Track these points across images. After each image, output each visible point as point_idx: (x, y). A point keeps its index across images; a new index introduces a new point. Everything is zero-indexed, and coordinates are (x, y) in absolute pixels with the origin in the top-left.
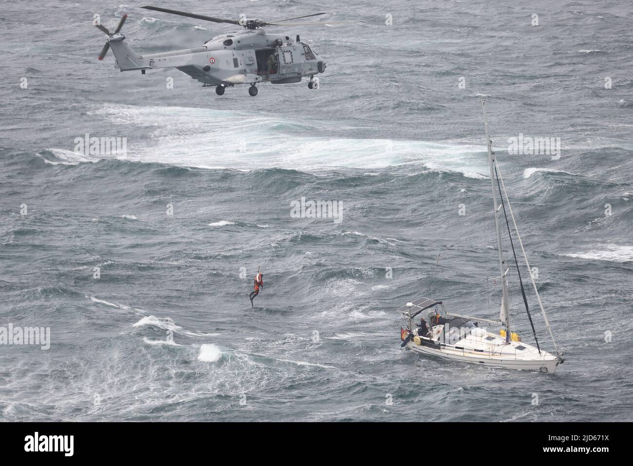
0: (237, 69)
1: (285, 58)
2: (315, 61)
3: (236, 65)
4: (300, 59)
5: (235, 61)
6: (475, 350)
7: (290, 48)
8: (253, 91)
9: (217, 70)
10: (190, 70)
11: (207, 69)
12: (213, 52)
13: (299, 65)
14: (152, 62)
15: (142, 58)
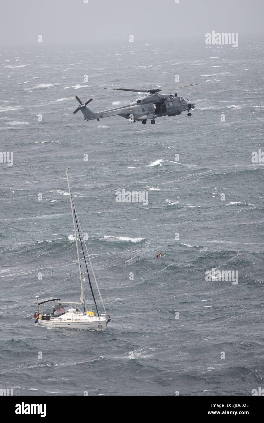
0: (144, 113)
1: (169, 105)
2: (187, 104)
4: (178, 105)
5: (143, 109)
6: (68, 319)
7: (172, 100)
8: (153, 122)
12: (132, 107)
14: (101, 115)
15: (97, 114)
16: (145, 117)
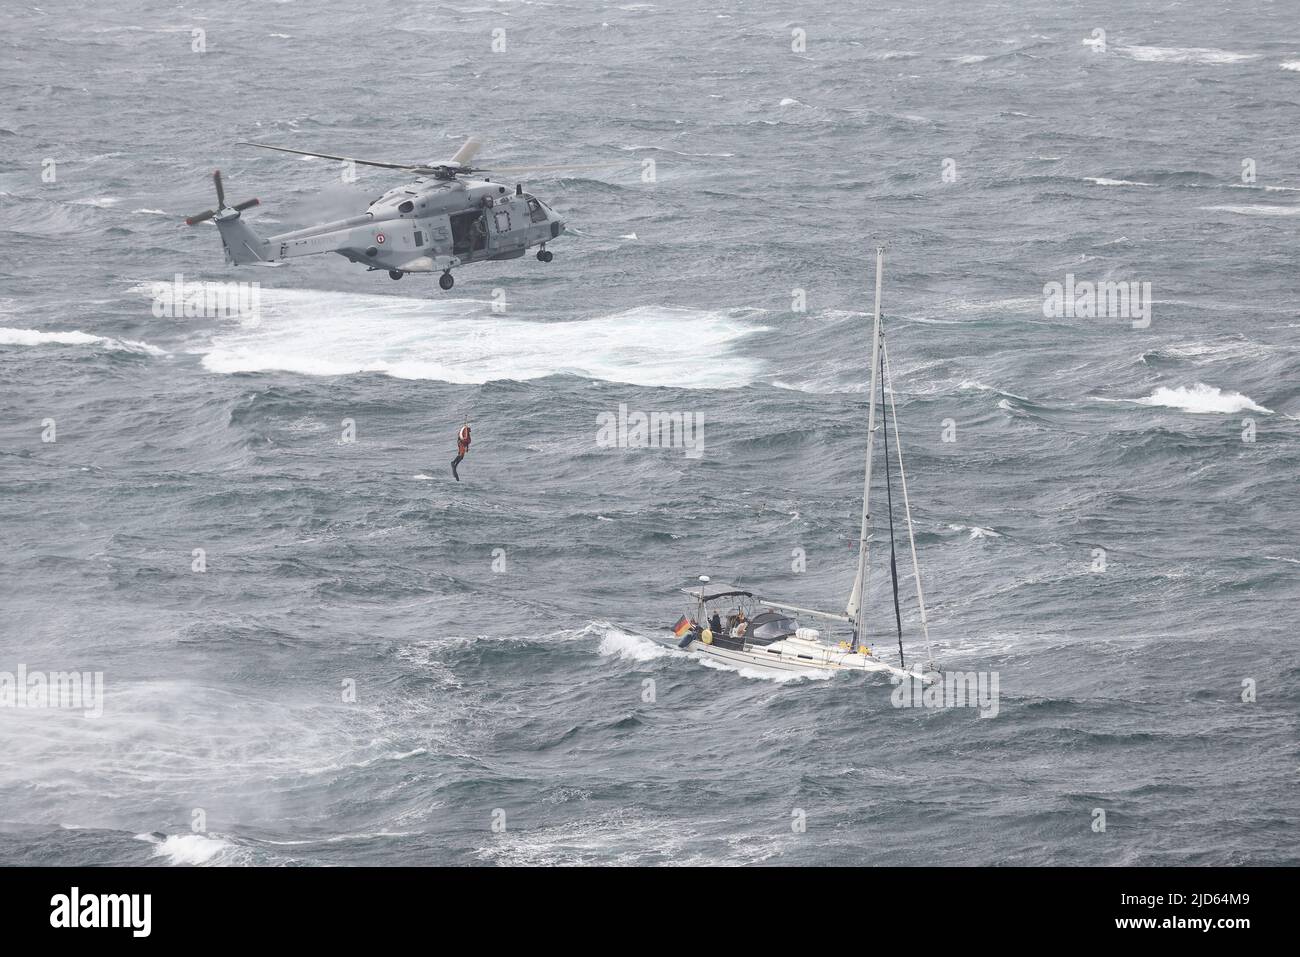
0: (420, 249)
1: (498, 223)
2: (547, 222)
3: (419, 242)
4: (522, 223)
5: (418, 236)
6: (800, 656)
7: (506, 207)
8: (446, 282)
9: (389, 253)
11: (372, 252)
12: (383, 224)
13: (521, 232)
14: (284, 248)
15: (268, 242)
16: (424, 262)
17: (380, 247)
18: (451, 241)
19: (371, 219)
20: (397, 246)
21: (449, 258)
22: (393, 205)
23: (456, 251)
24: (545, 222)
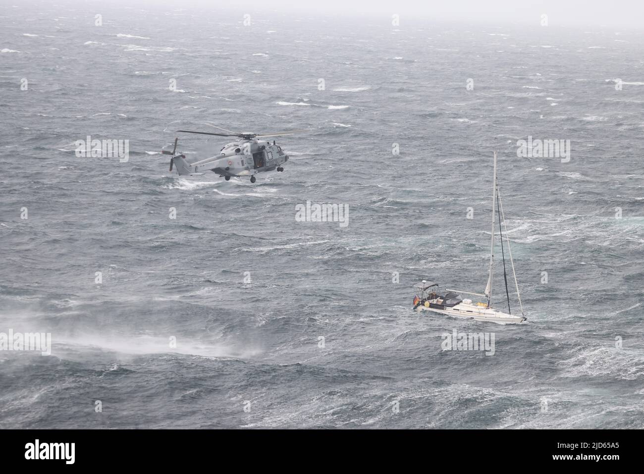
0: (244, 167)
1: (268, 156)
2: (284, 156)
3: (243, 165)
4: (276, 156)
5: (242, 161)
6: (467, 311)
7: (271, 150)
8: (253, 180)
9: (233, 169)
10: (217, 171)
11: (228, 169)
12: (230, 157)
13: (276, 160)
14: (196, 168)
15: (191, 166)
16: (246, 172)
17: (230, 167)
18: (253, 164)
19: (224, 156)
20: (236, 166)
21: (254, 170)
22: (232, 150)
23: (255, 168)
24: (283, 156)
